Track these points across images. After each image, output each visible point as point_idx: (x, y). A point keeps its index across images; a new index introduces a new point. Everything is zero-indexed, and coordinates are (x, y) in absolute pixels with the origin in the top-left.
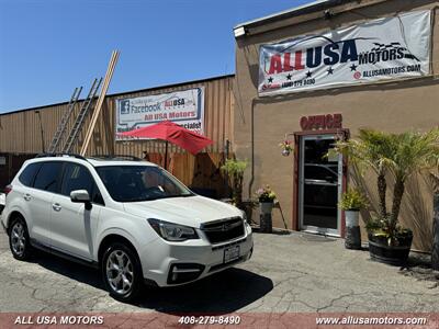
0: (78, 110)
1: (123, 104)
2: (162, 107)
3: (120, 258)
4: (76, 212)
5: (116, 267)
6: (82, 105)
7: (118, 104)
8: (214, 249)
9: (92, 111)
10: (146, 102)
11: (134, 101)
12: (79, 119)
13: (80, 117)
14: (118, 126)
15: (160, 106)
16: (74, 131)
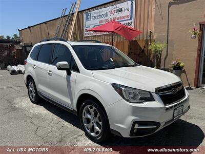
0: (65, 20)
1: (87, 15)
2: (109, 14)
3: (92, 111)
4: (62, 77)
5: (89, 116)
6: (66, 18)
7: (85, 15)
8: (167, 109)
9: (71, 21)
10: (99, 12)
11: (93, 13)
12: (65, 26)
13: (66, 24)
14: (85, 28)
15: (108, 14)
16: (63, 32)
